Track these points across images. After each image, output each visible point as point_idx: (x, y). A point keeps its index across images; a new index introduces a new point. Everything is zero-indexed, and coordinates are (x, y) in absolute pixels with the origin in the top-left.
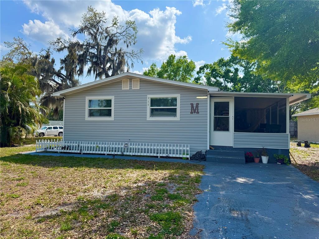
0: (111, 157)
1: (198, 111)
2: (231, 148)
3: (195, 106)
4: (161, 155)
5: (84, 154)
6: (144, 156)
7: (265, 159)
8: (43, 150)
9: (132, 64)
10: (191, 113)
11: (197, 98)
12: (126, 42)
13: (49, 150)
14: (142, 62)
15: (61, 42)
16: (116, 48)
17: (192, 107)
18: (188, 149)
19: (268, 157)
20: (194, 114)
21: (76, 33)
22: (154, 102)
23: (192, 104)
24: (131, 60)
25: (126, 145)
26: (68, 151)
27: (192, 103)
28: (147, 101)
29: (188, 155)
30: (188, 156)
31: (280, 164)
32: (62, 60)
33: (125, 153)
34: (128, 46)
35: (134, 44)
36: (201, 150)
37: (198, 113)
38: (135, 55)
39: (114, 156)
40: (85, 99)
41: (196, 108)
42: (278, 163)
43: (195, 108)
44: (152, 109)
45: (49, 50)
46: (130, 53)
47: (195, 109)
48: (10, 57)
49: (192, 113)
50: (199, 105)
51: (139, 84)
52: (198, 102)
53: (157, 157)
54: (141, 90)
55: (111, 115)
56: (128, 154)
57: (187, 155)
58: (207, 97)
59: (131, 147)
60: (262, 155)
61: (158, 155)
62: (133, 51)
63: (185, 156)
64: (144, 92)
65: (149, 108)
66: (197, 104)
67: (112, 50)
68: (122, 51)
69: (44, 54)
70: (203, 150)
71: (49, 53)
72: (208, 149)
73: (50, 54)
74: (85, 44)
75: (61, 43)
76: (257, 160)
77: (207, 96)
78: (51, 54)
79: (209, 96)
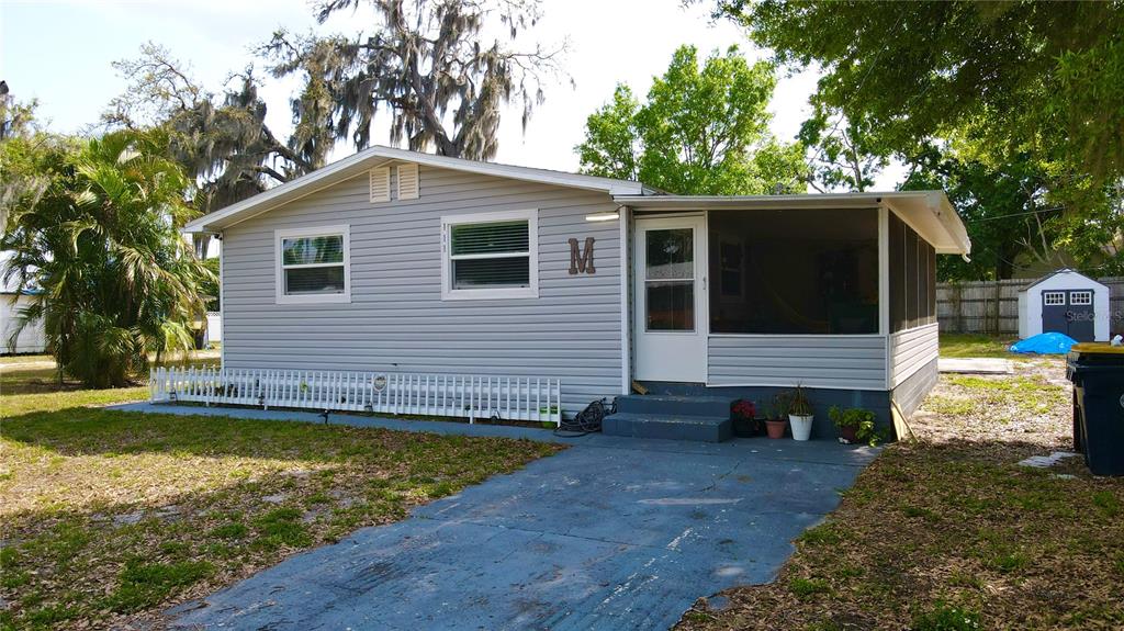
0: (316, 419)
1: (591, 263)
2: (698, 388)
3: (582, 246)
4: (478, 414)
5: (271, 408)
6: (430, 417)
7: (799, 427)
8: (168, 398)
9: (540, 91)
10: (571, 273)
11: (589, 219)
12: (508, 20)
13: (182, 397)
14: (572, 82)
15: (287, 43)
16: (476, 44)
17: (575, 251)
18: (557, 392)
19: (810, 418)
20: (579, 274)
21: (330, 8)
22: (465, 238)
23: (574, 243)
24: (536, 78)
25: (380, 383)
26: (231, 400)
27: (573, 236)
28: (442, 237)
29: (556, 413)
30: (557, 418)
31: (846, 441)
32: (296, 103)
33: (377, 408)
34: (514, 32)
35: (534, 23)
36: (603, 397)
37: (592, 270)
38: (547, 61)
39: (327, 417)
40: (273, 239)
41: (585, 255)
42: (841, 440)
43: (582, 253)
44: (457, 261)
45: (249, 73)
46: (530, 56)
47: (582, 260)
48: (121, 110)
49: (573, 271)
50: (595, 245)
51: (417, 183)
52: (590, 235)
53: (467, 420)
54: (422, 200)
55: (343, 287)
56: (385, 409)
57: (552, 412)
58: (616, 216)
59: (395, 387)
60: (792, 413)
61: (470, 414)
62: (541, 48)
63: (546, 418)
64: (431, 207)
65: (447, 258)
66: (590, 241)
67: (464, 50)
68: (500, 51)
69: (238, 87)
70: (608, 397)
71: (253, 83)
72: (625, 391)
73: (254, 88)
74: (364, 41)
75: (285, 49)
76: (774, 429)
77: (617, 211)
78: (257, 85)
79: (623, 211)
